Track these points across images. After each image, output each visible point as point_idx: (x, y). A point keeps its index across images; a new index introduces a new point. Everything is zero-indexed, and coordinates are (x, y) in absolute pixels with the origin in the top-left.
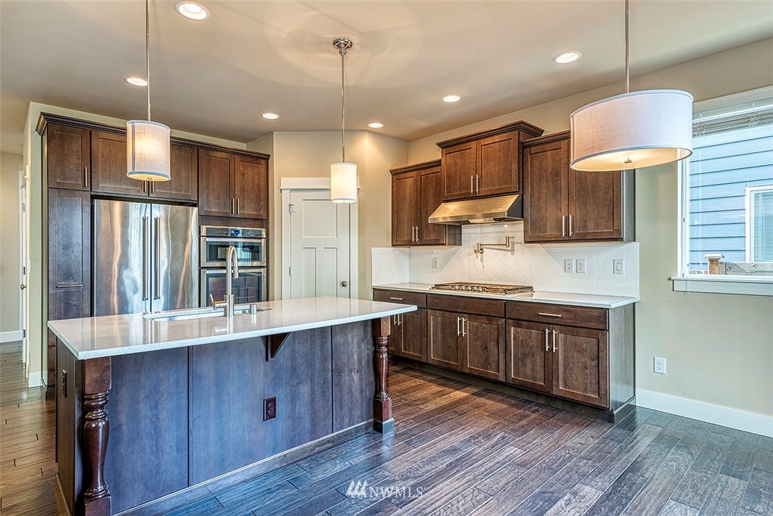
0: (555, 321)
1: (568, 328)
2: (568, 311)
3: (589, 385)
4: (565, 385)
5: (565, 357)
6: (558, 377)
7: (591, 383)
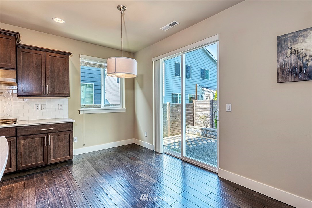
0: (50, 131)
1: (56, 133)
2: (56, 126)
3: (65, 153)
4: (54, 157)
5: (54, 146)
6: (51, 156)
7: (66, 152)
